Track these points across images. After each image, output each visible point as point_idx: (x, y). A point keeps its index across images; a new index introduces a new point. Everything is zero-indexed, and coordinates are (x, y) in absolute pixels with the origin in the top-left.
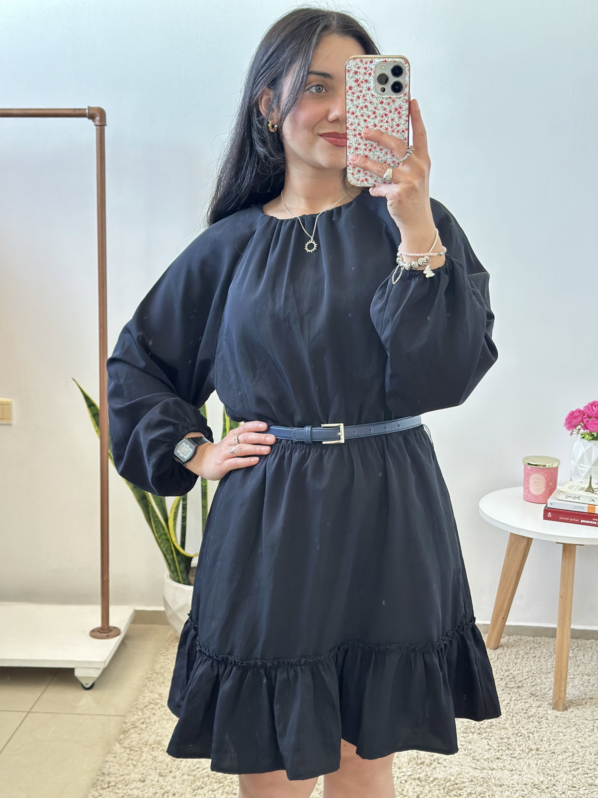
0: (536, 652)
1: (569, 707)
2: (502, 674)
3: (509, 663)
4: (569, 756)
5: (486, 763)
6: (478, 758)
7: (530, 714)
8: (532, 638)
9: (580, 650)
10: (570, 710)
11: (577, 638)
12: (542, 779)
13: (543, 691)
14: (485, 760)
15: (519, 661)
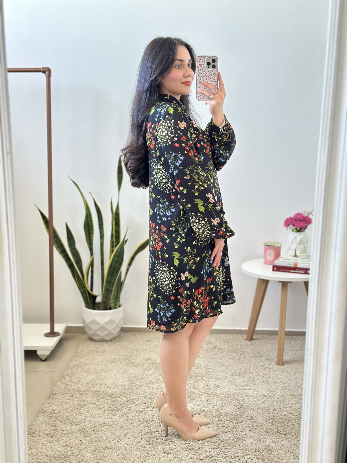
0: (271, 341)
1: (285, 364)
2: (253, 351)
3: (257, 346)
4: (282, 384)
5: (242, 387)
6: (238, 385)
7: (265, 367)
8: (269, 336)
9: (293, 340)
10: (285, 365)
11: (292, 335)
12: (268, 393)
13: (272, 358)
14: (241, 386)
15: (262, 345)
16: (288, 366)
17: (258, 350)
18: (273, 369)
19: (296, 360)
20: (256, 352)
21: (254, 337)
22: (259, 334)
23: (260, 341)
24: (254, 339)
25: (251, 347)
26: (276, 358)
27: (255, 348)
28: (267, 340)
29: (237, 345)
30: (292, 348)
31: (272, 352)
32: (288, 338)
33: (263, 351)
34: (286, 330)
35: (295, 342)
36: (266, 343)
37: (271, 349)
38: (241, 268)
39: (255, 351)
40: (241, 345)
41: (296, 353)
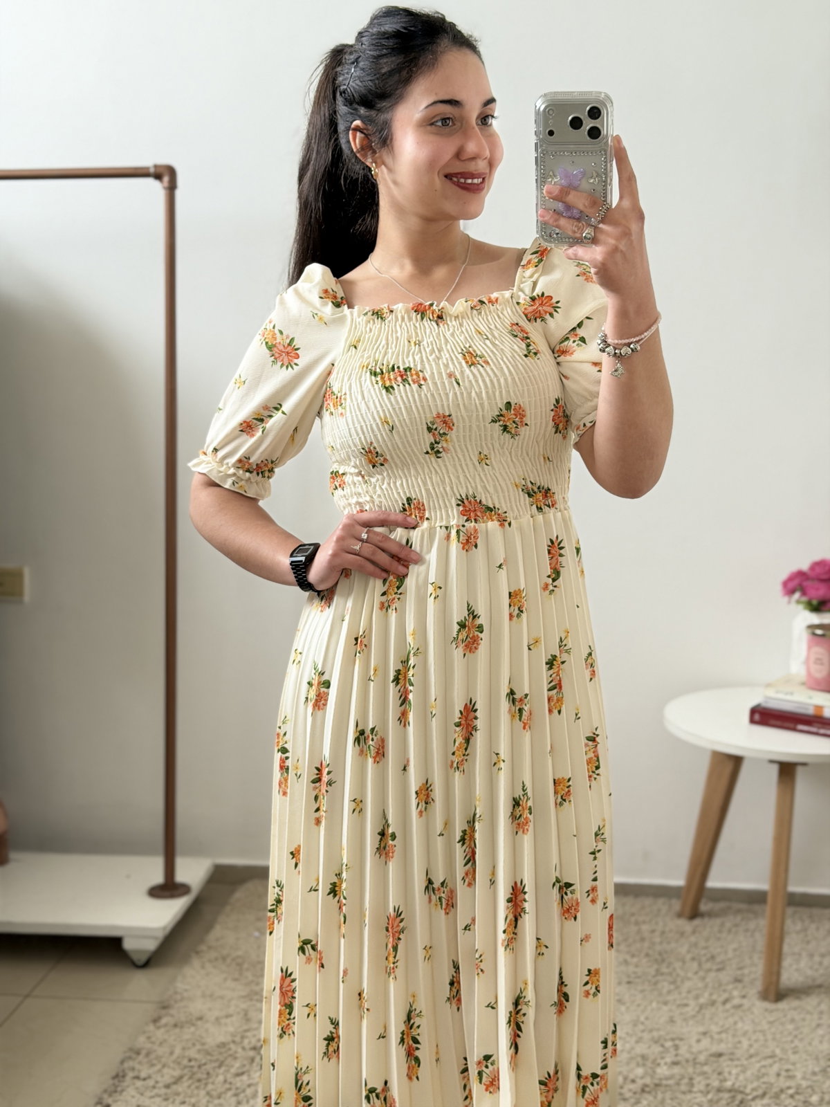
16: (795, 1003)
17: (711, 949)
18: (752, 1013)
19: (820, 986)
20: (705, 955)
21: (704, 907)
22: (715, 900)
23: (718, 921)
24: (702, 915)
25: (693, 939)
27: (702, 944)
28: (739, 918)
29: (653, 931)
31: (751, 958)
33: (726, 952)
34: (792, 888)
35: (818, 929)
36: (734, 930)
40: (663, 933)
41: (821, 964)
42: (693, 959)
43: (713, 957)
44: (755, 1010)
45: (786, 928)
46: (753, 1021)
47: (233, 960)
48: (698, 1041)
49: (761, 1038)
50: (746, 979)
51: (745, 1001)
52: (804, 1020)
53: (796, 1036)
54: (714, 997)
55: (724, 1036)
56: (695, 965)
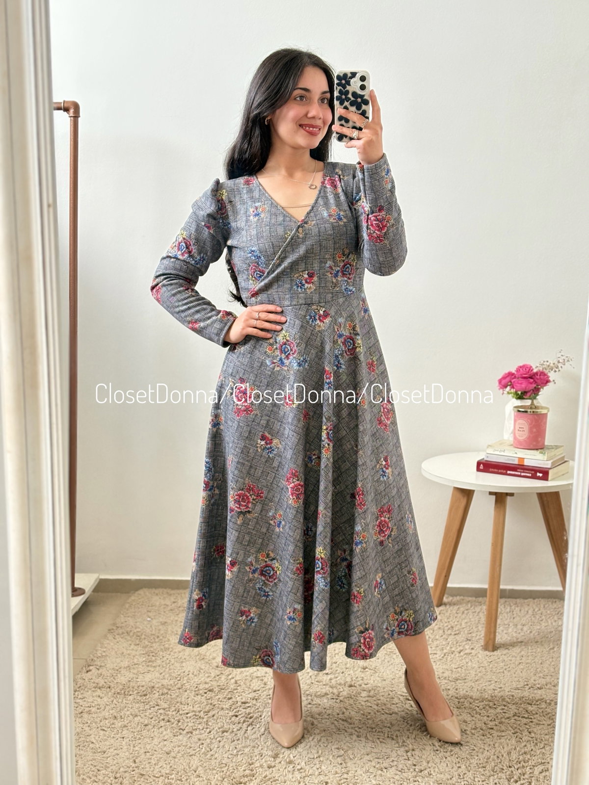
0: (476, 608)
1: (501, 647)
2: (442, 624)
3: (450, 617)
8: (474, 599)
9: (518, 606)
10: (499, 651)
11: (516, 598)
13: (478, 637)
15: (460, 615)
16: (507, 651)
17: (451, 623)
19: (522, 642)
21: (445, 600)
22: (453, 595)
23: (456, 607)
24: (445, 604)
26: (483, 638)
27: (446, 620)
28: (469, 605)
30: (515, 620)
31: (477, 627)
32: (507, 603)
33: (461, 624)
35: (520, 611)
36: (466, 612)
37: (477, 622)
38: (420, 468)
39: (446, 625)
42: (440, 628)
43: (452, 627)
44: (480, 657)
45: (499, 610)
46: (478, 662)
47: (135, 633)
48: (443, 673)
49: (484, 670)
50: (473, 639)
51: (473, 651)
52: (511, 660)
53: (506, 669)
54: (453, 649)
55: (459, 669)
56: (441, 632)
